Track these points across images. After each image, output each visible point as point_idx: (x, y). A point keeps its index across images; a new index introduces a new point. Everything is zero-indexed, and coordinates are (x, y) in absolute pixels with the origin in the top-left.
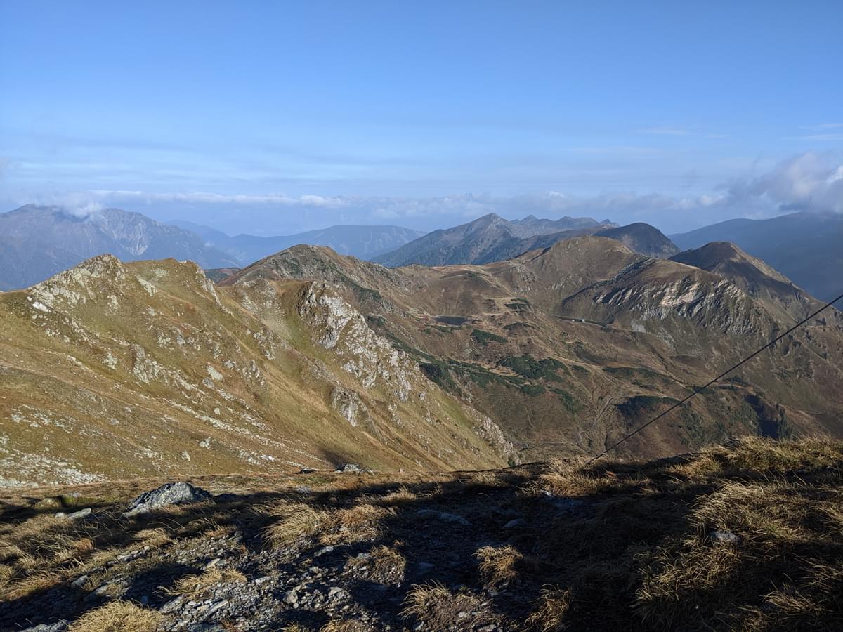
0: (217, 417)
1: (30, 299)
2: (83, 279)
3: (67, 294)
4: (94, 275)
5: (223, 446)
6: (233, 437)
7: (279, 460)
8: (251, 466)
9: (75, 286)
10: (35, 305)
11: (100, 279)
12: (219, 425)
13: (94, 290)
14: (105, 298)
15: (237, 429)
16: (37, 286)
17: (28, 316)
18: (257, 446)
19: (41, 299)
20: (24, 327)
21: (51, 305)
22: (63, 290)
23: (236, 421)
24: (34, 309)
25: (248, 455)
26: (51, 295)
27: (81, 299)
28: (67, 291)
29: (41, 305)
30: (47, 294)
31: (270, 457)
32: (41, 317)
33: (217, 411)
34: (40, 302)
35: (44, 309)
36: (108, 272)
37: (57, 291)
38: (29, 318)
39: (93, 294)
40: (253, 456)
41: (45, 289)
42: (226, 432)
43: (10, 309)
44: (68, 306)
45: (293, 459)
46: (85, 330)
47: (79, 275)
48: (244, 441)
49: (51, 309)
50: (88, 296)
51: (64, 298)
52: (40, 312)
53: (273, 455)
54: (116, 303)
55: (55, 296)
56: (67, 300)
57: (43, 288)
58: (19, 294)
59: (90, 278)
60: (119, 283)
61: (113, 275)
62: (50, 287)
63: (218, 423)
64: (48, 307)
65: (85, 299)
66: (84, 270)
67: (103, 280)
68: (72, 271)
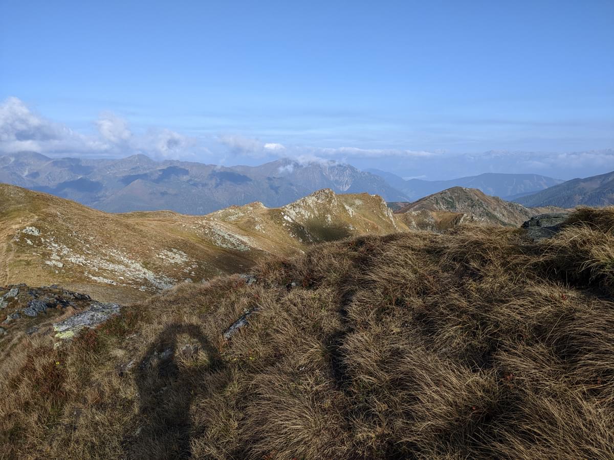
1: (283, 214)
2: (313, 204)
3: (303, 212)
4: (319, 201)
9: (307, 208)
10: (285, 217)
11: (322, 204)
13: (318, 210)
14: (324, 216)
16: (287, 206)
17: (281, 224)
19: (288, 214)
20: (278, 231)
21: (294, 218)
22: (301, 210)
24: (284, 220)
26: (294, 212)
27: (310, 216)
28: (303, 210)
29: (288, 217)
30: (292, 211)
32: (288, 225)
35: (290, 220)
36: (327, 200)
37: (297, 210)
39: (317, 213)
41: (291, 208)
43: (272, 218)
44: (303, 220)
46: (311, 235)
47: (311, 201)
49: (294, 221)
50: (314, 214)
51: (301, 215)
52: (287, 222)
54: (330, 220)
55: (296, 213)
58: (277, 210)
59: (316, 203)
60: (333, 207)
61: (330, 202)
62: (294, 207)
64: (292, 219)
65: (312, 216)
66: (314, 198)
67: (324, 205)
68: (307, 198)
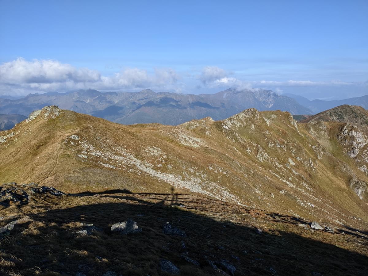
0: (290, 181)
1: (223, 124)
2: (243, 118)
3: (236, 123)
4: (247, 116)
5: (290, 195)
6: (296, 192)
7: (317, 207)
8: (302, 207)
9: (239, 120)
10: (224, 127)
11: (249, 118)
12: (290, 185)
13: (246, 122)
14: (250, 126)
15: (299, 189)
16: (226, 120)
17: (221, 131)
18: (307, 198)
19: (226, 124)
20: (220, 134)
21: (230, 127)
22: (235, 122)
23: (298, 185)
24: (224, 128)
25: (301, 201)
26: (230, 123)
27: (241, 125)
28: (236, 122)
29: (226, 127)
30: (229, 123)
31: (312, 205)
32: (226, 131)
33: (290, 179)
34: (226, 125)
35: (227, 128)
36: (252, 115)
37: (233, 122)
38: (222, 131)
39: (245, 124)
40: (304, 202)
41: (229, 121)
42: (293, 189)
43: (216, 127)
44: (236, 128)
45: (324, 208)
46: (241, 137)
47: (241, 116)
48: (301, 194)
49: (230, 129)
50: (244, 124)
52: (226, 129)
53: (314, 204)
54: (254, 128)
55: (232, 124)
56: (236, 125)
57: (228, 120)
58: (220, 122)
59: (245, 117)
60: (256, 120)
61: (254, 116)
62: (231, 120)
63: (290, 184)
64: (229, 128)
65: (242, 125)
66: (243, 114)
67: (250, 118)
68: (239, 114)
